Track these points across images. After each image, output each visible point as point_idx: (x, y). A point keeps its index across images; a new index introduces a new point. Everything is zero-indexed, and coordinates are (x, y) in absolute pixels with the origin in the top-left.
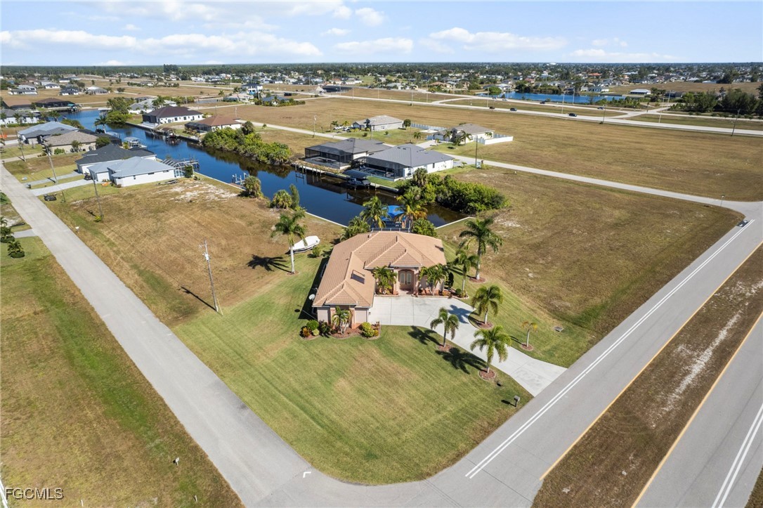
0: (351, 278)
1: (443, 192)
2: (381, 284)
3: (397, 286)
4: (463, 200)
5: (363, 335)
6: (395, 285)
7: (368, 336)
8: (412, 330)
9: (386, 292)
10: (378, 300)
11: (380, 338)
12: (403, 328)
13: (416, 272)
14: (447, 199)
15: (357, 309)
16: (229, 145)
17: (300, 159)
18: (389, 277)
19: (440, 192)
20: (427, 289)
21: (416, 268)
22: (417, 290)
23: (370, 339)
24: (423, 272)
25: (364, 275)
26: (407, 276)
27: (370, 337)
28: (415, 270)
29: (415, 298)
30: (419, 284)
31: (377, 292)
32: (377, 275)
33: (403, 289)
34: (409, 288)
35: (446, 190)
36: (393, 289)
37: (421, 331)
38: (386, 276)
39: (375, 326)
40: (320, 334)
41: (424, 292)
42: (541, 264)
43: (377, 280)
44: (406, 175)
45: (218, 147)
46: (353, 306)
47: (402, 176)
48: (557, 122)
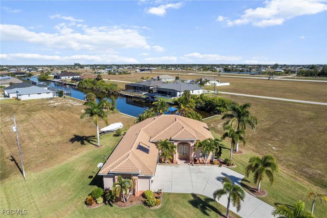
0: (137, 148)
1: (200, 103)
2: (163, 154)
3: (176, 156)
4: (212, 106)
5: (145, 203)
6: (174, 155)
7: (150, 206)
8: (192, 198)
9: (167, 161)
10: (160, 168)
11: (162, 208)
12: (184, 196)
13: (192, 145)
14: (203, 106)
15: (140, 177)
16: (89, 86)
17: (123, 91)
18: (170, 148)
19: (198, 103)
20: (200, 159)
21: (192, 141)
22: (193, 159)
23: (152, 208)
24: (198, 144)
25: (149, 147)
26: (184, 148)
27: (152, 206)
28: (191, 143)
29: (191, 166)
30: (194, 154)
31: (160, 161)
32: (160, 147)
33: (181, 159)
34: (186, 158)
35: (201, 101)
36: (173, 159)
37: (201, 200)
38: (167, 148)
39: (158, 193)
40: (104, 201)
41: (198, 162)
42: (277, 141)
43: (160, 151)
44: (178, 96)
45: (84, 87)
46: (136, 175)
47: (176, 96)
48: (248, 79)
